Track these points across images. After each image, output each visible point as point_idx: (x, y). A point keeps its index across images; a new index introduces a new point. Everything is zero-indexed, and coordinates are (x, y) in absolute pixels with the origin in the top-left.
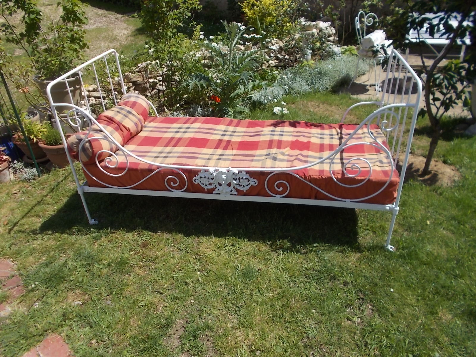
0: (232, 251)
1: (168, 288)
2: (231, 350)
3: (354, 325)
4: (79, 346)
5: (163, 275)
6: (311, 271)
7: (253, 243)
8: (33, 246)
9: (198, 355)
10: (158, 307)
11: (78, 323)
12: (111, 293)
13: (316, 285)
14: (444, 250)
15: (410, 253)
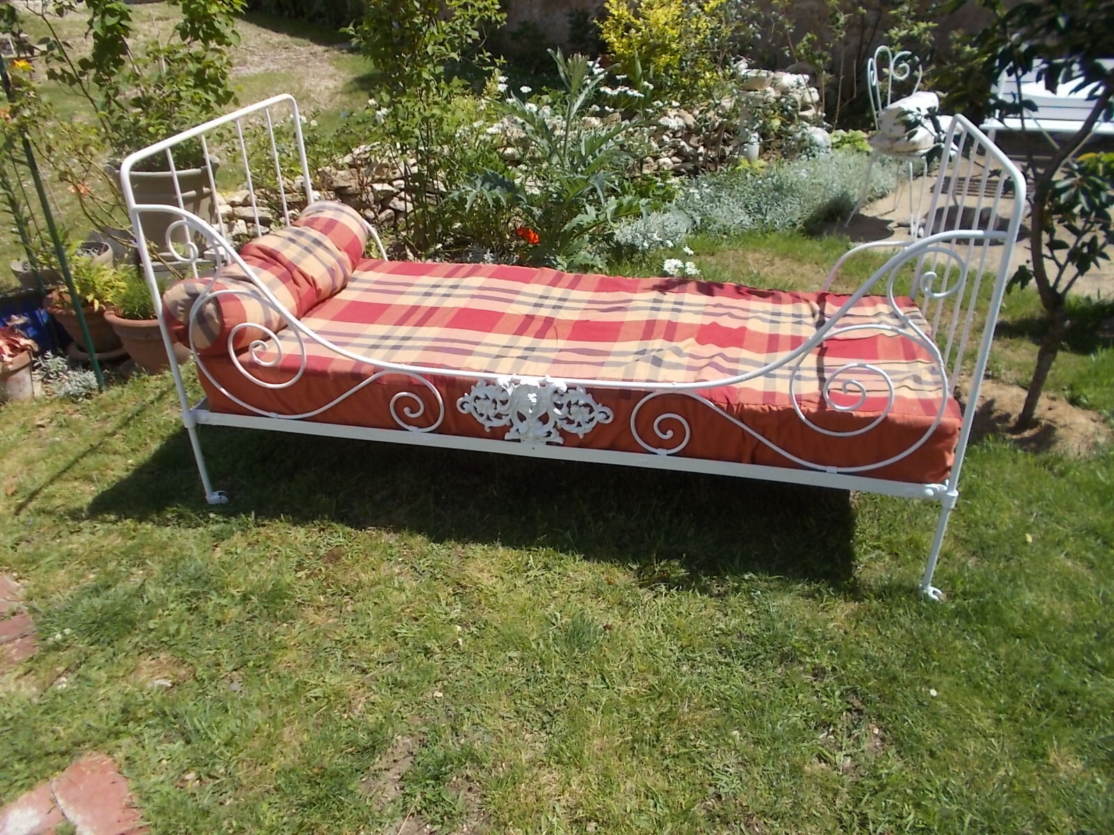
0: (542, 582)
1: (381, 660)
2: (524, 815)
3: (836, 772)
4: (155, 784)
5: (371, 627)
6: (735, 638)
7: (596, 563)
8: (70, 546)
9: (442, 824)
10: (354, 703)
11: (158, 731)
12: (244, 664)
13: (743, 670)
14: (1067, 606)
15: (983, 607)
